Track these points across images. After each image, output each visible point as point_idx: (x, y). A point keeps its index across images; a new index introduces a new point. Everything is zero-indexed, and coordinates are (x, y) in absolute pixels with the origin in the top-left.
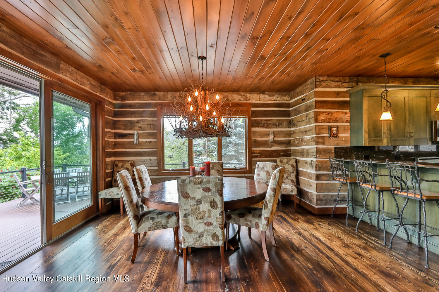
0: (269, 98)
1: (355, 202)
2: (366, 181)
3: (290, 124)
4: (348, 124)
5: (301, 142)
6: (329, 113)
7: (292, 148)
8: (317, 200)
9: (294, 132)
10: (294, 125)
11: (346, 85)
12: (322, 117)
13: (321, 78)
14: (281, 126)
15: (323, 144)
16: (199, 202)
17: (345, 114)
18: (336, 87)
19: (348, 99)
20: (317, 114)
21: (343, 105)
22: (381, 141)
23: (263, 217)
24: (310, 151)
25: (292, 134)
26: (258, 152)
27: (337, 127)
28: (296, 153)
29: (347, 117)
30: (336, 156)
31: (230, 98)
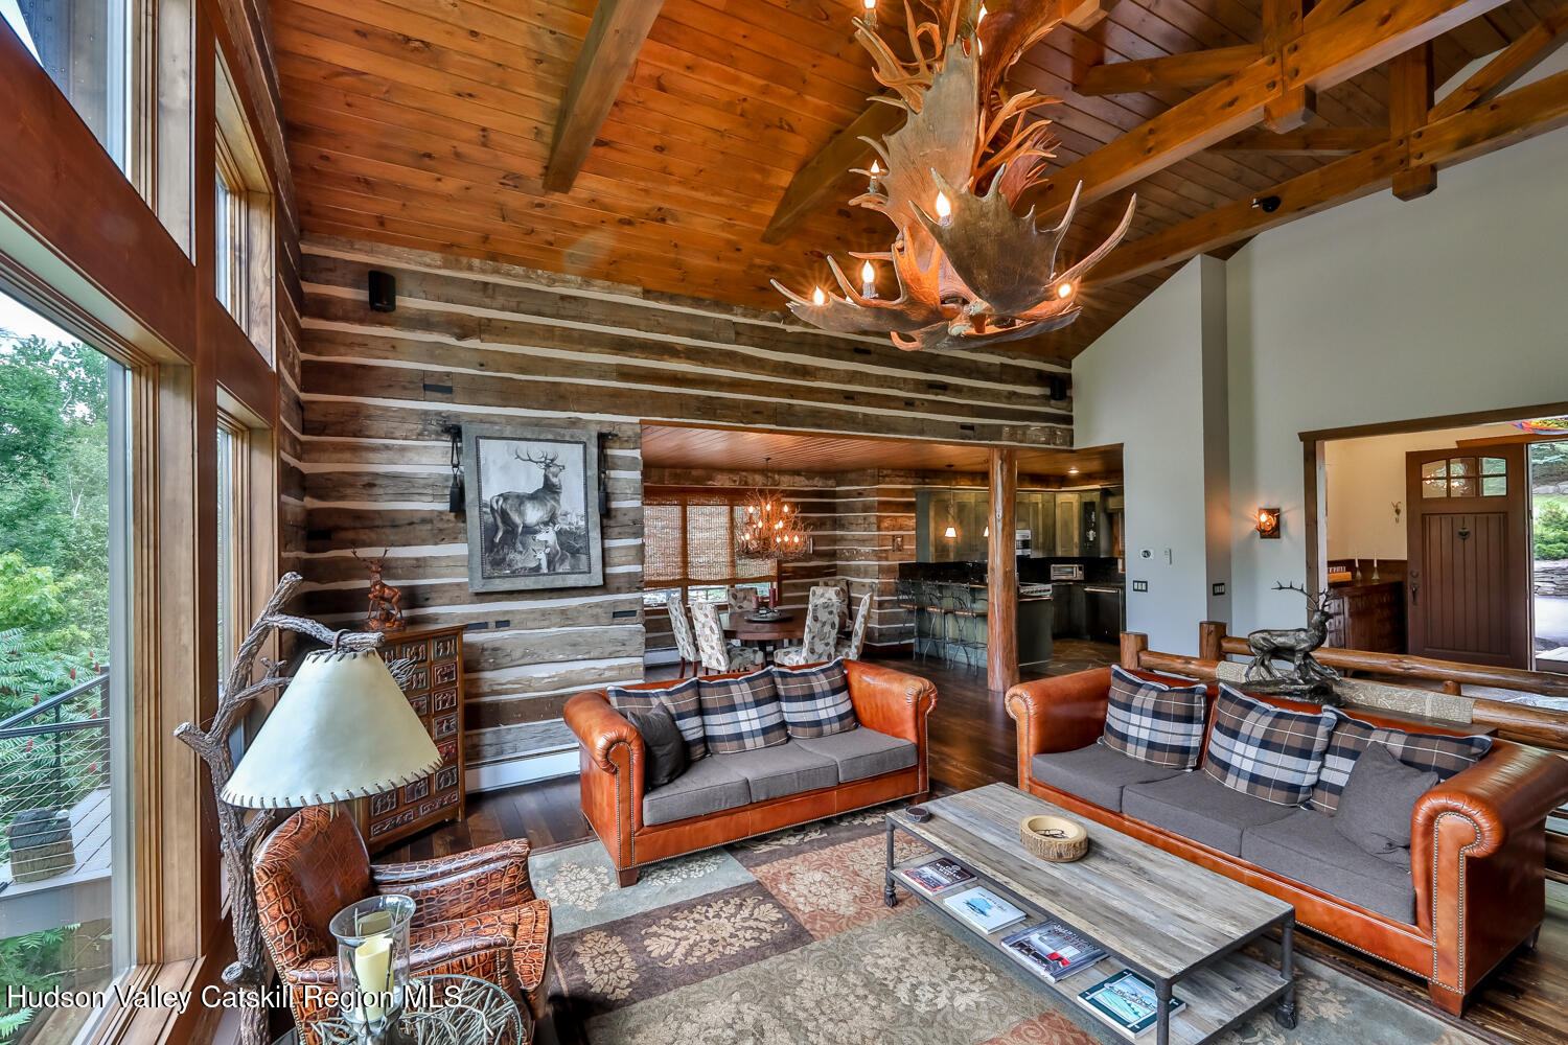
0: (807, 482)
1: (922, 634)
2: (932, 605)
3: (837, 524)
4: (914, 532)
5: (854, 555)
6: (895, 517)
7: (838, 563)
8: (880, 635)
9: (842, 539)
10: (842, 527)
11: (912, 481)
12: (886, 524)
13: (885, 472)
14: (823, 527)
15: (887, 559)
16: (824, 624)
17: (909, 520)
18: (901, 483)
19: (914, 499)
20: (880, 519)
21: (908, 507)
22: (948, 556)
23: (853, 647)
24: (870, 569)
25: (839, 540)
26: (790, 570)
27: (902, 537)
28: (845, 571)
29: (912, 523)
30: (901, 577)
31: (750, 481)
